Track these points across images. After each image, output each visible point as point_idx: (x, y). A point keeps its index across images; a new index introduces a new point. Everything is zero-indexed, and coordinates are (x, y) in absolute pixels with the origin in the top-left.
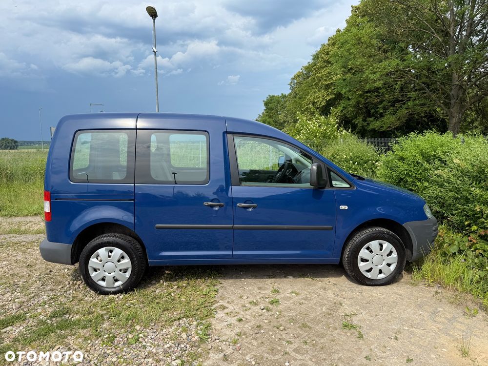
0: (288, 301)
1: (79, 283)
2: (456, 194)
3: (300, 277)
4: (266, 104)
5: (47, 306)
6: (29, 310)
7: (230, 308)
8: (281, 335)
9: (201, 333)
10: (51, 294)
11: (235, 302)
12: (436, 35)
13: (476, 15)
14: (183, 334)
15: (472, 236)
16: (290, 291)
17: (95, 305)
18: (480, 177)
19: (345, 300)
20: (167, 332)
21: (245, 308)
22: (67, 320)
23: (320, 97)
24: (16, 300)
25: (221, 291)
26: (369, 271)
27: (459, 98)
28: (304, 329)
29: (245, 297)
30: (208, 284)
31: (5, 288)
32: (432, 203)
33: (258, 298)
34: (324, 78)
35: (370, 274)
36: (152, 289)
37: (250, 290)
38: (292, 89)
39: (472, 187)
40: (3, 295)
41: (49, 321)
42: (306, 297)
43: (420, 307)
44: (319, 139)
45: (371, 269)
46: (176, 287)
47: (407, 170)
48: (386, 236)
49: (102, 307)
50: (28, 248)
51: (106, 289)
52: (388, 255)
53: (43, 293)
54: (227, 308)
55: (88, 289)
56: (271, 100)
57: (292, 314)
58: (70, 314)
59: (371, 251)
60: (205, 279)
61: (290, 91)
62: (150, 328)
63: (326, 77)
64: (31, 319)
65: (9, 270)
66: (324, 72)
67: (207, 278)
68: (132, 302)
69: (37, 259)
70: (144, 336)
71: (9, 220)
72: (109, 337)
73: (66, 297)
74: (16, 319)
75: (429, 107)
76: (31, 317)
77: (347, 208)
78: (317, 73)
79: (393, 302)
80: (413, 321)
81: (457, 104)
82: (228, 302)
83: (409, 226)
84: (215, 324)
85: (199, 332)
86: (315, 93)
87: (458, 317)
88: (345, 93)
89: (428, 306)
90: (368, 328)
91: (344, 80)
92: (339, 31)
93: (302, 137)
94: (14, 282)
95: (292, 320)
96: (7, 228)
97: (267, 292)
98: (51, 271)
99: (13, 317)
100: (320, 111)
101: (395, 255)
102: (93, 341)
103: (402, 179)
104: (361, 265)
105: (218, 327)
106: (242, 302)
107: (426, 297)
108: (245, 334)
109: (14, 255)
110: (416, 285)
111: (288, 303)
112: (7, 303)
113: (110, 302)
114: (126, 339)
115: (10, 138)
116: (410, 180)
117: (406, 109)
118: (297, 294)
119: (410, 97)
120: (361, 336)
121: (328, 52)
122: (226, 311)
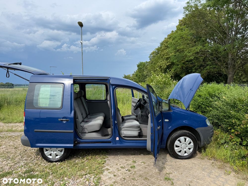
0: (139, 166)
1: (39, 156)
2: (224, 114)
3: (147, 155)
4: (138, 66)
5: (23, 168)
6: (14, 170)
7: (111, 170)
8: (134, 183)
9: (96, 182)
10: (25, 162)
11: (114, 167)
12: (219, 34)
13: (239, 25)
14: (87, 182)
15: (232, 134)
16: (141, 161)
17: (46, 167)
18: (234, 106)
19: (168, 166)
20: (80, 181)
21: (118, 170)
22: (32, 174)
23: (163, 64)
24: (8, 165)
25: (107, 161)
26: (180, 152)
27: (232, 65)
28: (146, 180)
29: (119, 165)
30: (101, 158)
31: (3, 159)
32: (214, 118)
33: (125, 165)
34: (166, 55)
35: (181, 153)
36: (74, 160)
37: (121, 161)
38: (151, 59)
39: (231, 110)
40: (2, 162)
41: (23, 175)
42: (149, 164)
43: (203, 170)
44: (162, 85)
45: (181, 151)
46: (86, 159)
47: (202, 101)
48: (188, 134)
49: (49, 168)
50: (16, 139)
51: (52, 160)
52: (189, 144)
53: (22, 161)
54: (110, 170)
55: (43, 160)
56: (141, 64)
57: (141, 173)
58: (33, 172)
59: (181, 142)
60: (100, 155)
61: (150, 60)
62: (71, 179)
63: (166, 54)
64: (15, 174)
65: (6, 150)
66: (165, 51)
67: (101, 155)
68: (64, 166)
69: (20, 145)
70: (68, 183)
71: (7, 125)
72: (51, 183)
73: (32, 163)
74: (8, 174)
75: (218, 69)
76: (15, 173)
77: (168, 121)
78: (162, 52)
79: (191, 167)
80: (199, 177)
81: (231, 68)
82: (110, 167)
83: (198, 130)
84: (103, 177)
85: (95, 181)
86: (161, 61)
87: (222, 175)
88: (176, 62)
89: (208, 169)
90: (177, 180)
91: (175, 56)
92: (173, 31)
93: (153, 84)
94: (8, 156)
95: (140, 176)
96: (6, 129)
97: (130, 162)
98: (26, 151)
99: (6, 173)
100: (164, 70)
101: (192, 144)
102: (44, 185)
103: (200, 106)
104: (176, 149)
105: (104, 179)
106: (117, 167)
107: (207, 165)
108: (117, 182)
109: (8, 142)
110: (203, 159)
111: (139, 168)
112: (4, 166)
113: (53, 166)
114: (60, 184)
115: (10, 83)
116: (203, 106)
117: (206, 70)
118: (144, 163)
119: (208, 64)
120: (173, 184)
121: (167, 42)
122: (109, 171)
